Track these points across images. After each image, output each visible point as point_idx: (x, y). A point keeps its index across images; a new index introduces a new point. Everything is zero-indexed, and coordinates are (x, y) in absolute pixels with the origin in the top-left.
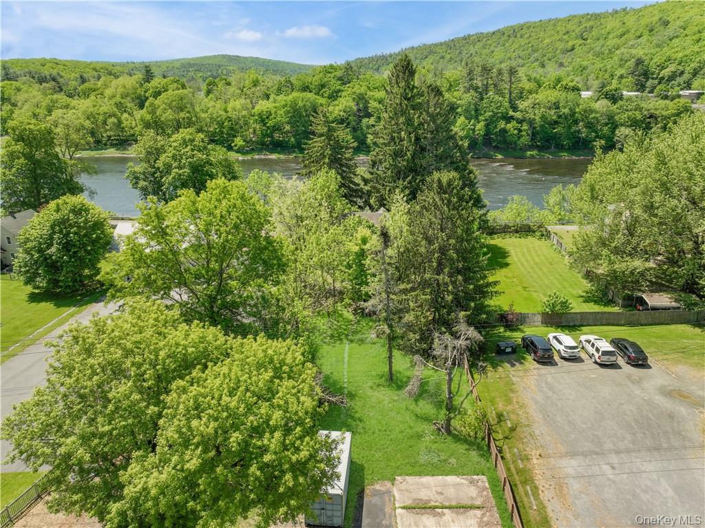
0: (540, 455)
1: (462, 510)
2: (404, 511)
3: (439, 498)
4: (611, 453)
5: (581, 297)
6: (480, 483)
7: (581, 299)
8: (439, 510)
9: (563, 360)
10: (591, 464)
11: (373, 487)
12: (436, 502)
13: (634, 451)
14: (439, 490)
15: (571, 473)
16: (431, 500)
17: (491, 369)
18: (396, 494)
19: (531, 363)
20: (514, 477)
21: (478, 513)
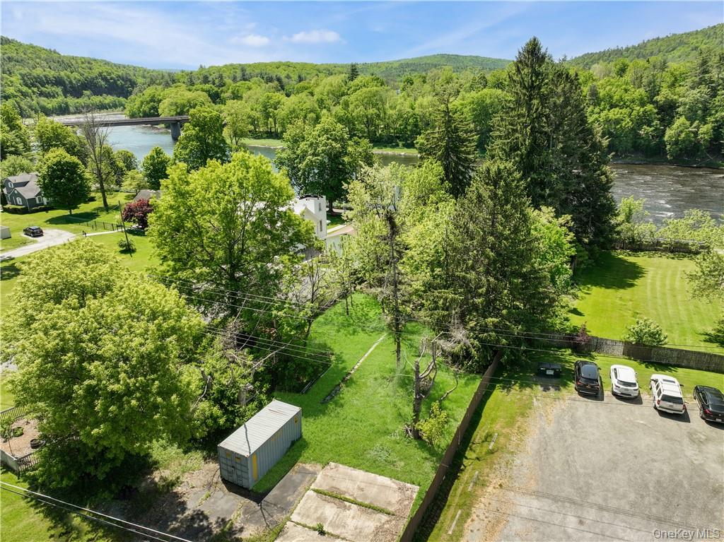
0: (501, 485)
1: (370, 510)
2: (315, 494)
3: (357, 493)
4: (592, 508)
5: (707, 334)
6: (409, 492)
7: (703, 337)
8: (347, 504)
9: (614, 398)
10: (557, 511)
11: (304, 465)
12: (351, 495)
13: (625, 513)
14: (363, 485)
15: (523, 513)
16: (348, 492)
17: (517, 388)
18: (319, 477)
19: (570, 391)
20: (454, 497)
21: (384, 518)
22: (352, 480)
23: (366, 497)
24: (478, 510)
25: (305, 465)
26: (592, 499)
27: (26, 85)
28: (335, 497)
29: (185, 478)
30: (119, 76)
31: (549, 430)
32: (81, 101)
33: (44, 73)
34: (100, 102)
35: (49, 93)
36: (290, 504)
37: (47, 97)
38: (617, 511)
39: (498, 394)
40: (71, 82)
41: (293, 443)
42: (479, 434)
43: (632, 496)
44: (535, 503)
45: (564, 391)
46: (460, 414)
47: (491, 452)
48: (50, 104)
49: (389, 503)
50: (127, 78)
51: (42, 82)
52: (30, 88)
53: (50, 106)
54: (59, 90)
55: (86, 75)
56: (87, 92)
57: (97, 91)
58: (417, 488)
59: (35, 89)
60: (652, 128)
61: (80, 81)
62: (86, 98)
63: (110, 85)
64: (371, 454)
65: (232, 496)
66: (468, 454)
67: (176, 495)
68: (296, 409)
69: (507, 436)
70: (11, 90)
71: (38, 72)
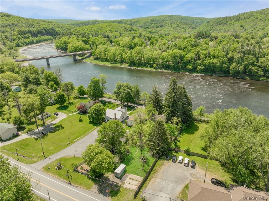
0: (155, 177)
1: (136, 181)
2: (128, 178)
4: (167, 181)
8: (133, 180)
9: (178, 162)
10: (162, 181)
15: (158, 181)
16: (133, 178)
17: (162, 160)
18: (129, 176)
19: (171, 161)
20: (148, 179)
21: (138, 182)
22: (134, 176)
23: (136, 179)
24: (152, 181)
25: (127, 174)
26: (168, 179)
27: (19, 34)
28: (131, 179)
29: (109, 176)
30: (50, 28)
31: (165, 168)
32: (37, 39)
33: (25, 29)
34: (44, 38)
35: (27, 37)
36: (125, 180)
37: (26, 38)
38: (171, 181)
39: (159, 161)
40: (34, 32)
41: (125, 171)
42: (154, 169)
43: (174, 179)
44: (160, 180)
45: (170, 161)
46: (151, 165)
47: (155, 172)
48: (27, 41)
49: (139, 180)
50: (53, 29)
51: (25, 33)
52: (20, 35)
53: (27, 42)
54: (30, 35)
55: (39, 29)
56: (39, 35)
57: (43, 34)
58: (143, 178)
59: (22, 36)
60: (226, 65)
61: (37, 31)
62: (39, 37)
63: (47, 32)
64: (136, 172)
65: (117, 179)
66: (152, 172)
67: (109, 179)
68: (125, 165)
69: (158, 170)
70: (15, 37)
71: (23, 29)
